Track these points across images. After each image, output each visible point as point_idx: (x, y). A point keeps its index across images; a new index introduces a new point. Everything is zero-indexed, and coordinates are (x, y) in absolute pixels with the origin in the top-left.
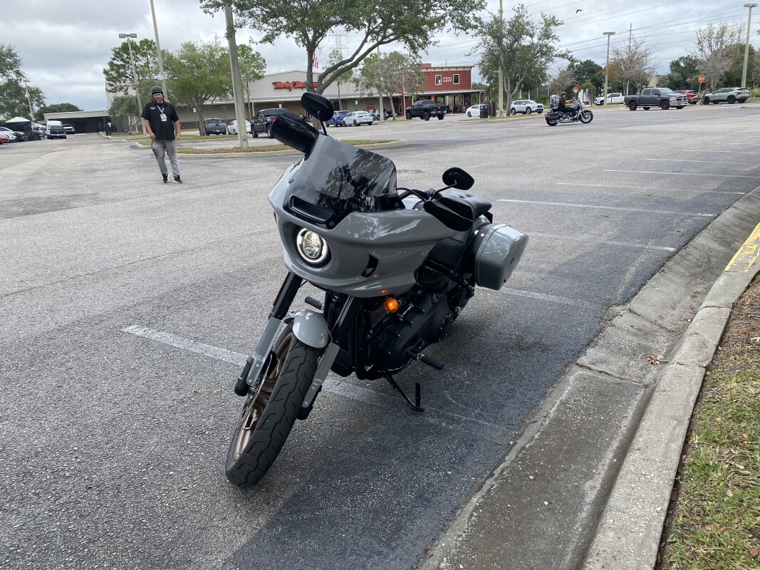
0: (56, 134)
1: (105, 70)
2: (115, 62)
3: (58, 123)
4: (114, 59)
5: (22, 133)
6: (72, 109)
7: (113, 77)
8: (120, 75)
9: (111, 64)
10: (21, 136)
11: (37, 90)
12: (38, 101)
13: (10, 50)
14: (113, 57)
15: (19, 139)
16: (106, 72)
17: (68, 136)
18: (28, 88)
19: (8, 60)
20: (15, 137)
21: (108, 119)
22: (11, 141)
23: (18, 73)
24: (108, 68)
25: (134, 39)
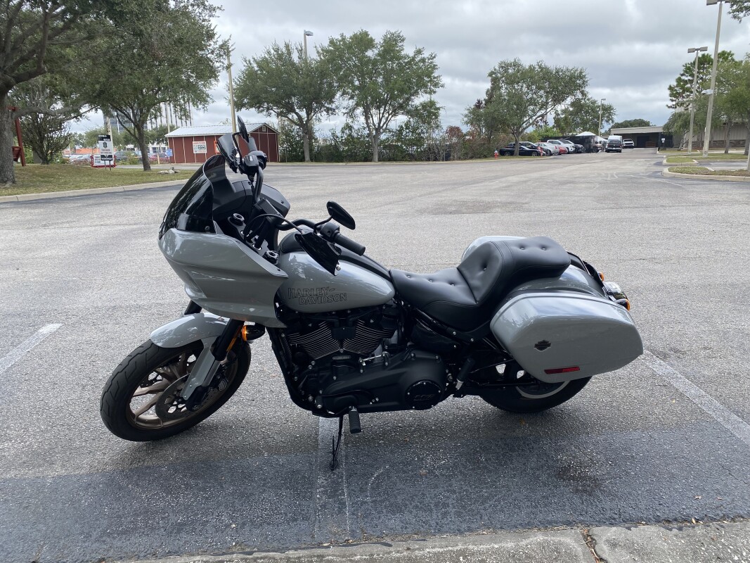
0: (613, 148)
1: (670, 86)
2: (683, 78)
3: (619, 138)
4: (682, 75)
5: (580, 146)
6: (643, 124)
7: (677, 93)
8: (685, 90)
9: (679, 80)
10: (579, 148)
11: (610, 107)
12: (608, 117)
13: (581, 73)
14: (682, 72)
15: (577, 151)
16: (671, 88)
17: (623, 150)
18: (603, 105)
19: (578, 81)
20: (573, 149)
21: (662, 135)
22: (569, 153)
23: (583, 93)
24: (674, 83)
25: (706, 53)
